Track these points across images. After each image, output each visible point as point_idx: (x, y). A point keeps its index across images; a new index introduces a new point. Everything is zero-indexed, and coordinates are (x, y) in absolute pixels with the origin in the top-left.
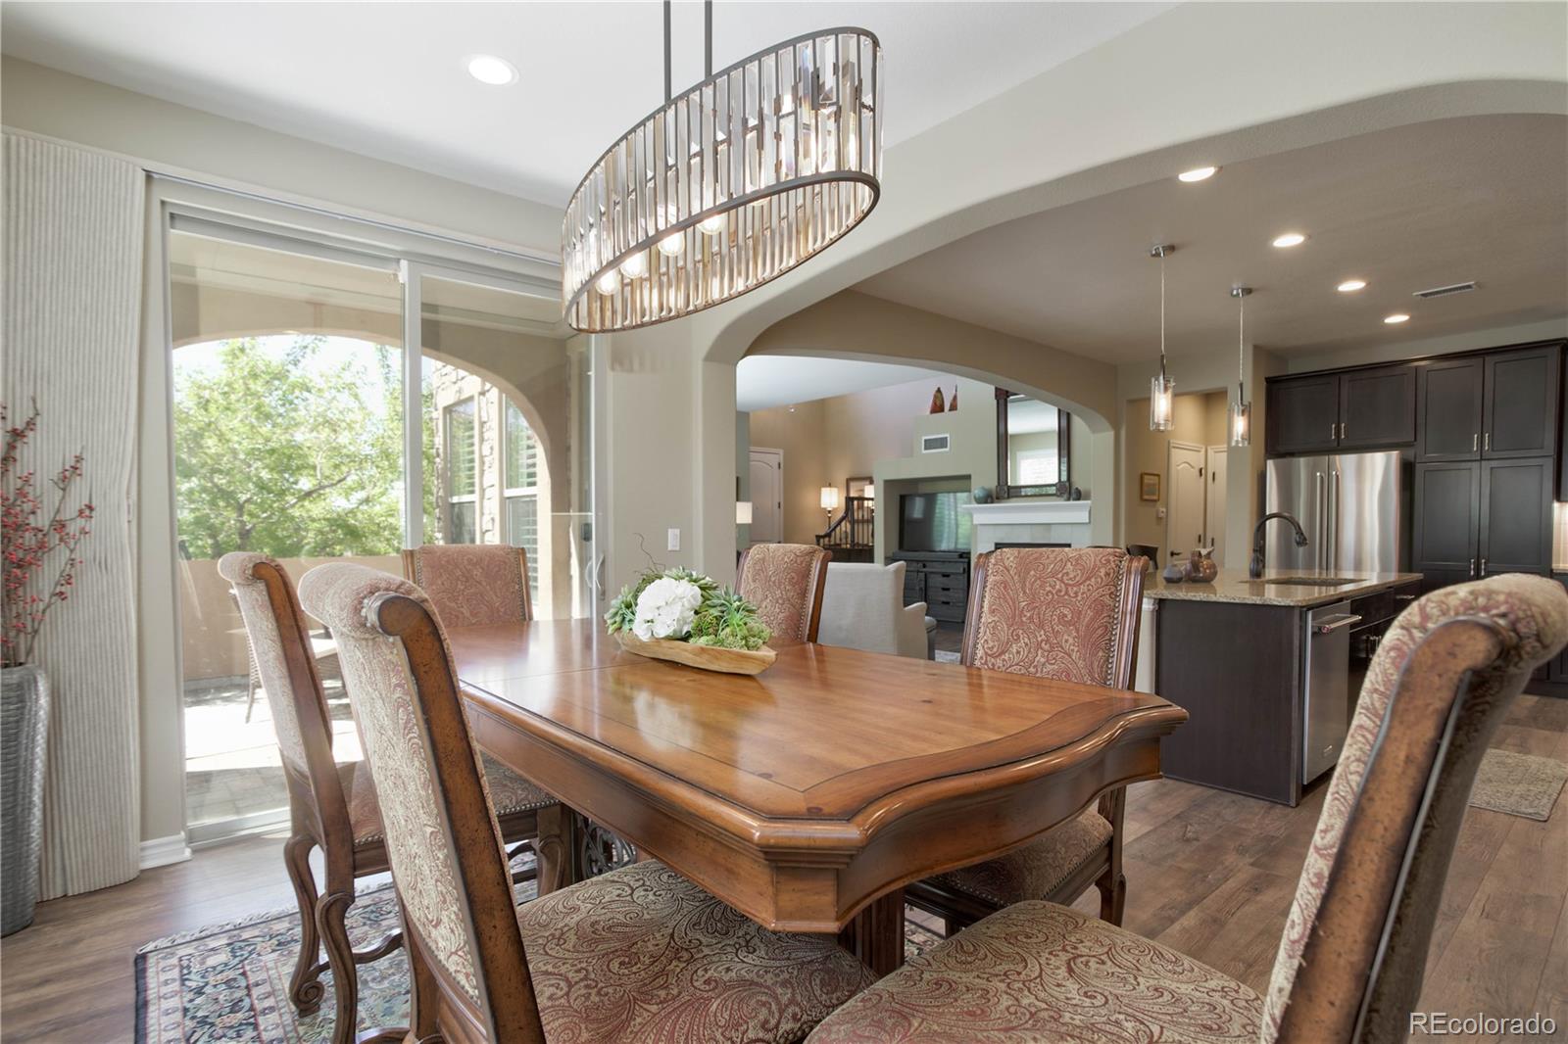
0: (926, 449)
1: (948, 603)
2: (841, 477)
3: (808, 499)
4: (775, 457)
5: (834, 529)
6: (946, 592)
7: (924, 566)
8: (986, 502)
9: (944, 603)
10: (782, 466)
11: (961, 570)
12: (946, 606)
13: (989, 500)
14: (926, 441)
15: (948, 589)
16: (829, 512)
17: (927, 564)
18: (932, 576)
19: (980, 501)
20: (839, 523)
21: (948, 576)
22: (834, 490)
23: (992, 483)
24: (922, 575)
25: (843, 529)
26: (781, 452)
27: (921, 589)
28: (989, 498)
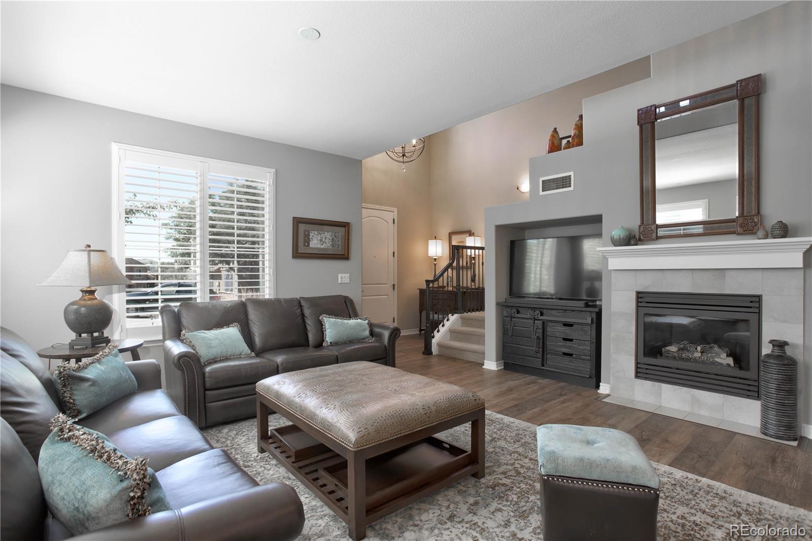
0: (543, 191)
1: (571, 355)
2: (444, 231)
3: (417, 250)
4: (390, 214)
5: (442, 274)
6: (568, 343)
7: (542, 314)
8: (628, 244)
9: (565, 354)
10: (396, 222)
11: (589, 321)
12: (567, 358)
13: (632, 242)
14: (543, 181)
15: (571, 340)
16: (435, 259)
17: (544, 311)
18: (550, 324)
19: (616, 243)
20: (446, 269)
21: (572, 325)
22: (439, 242)
23: (634, 222)
24: (539, 323)
25: (450, 275)
26: (395, 210)
27: (538, 338)
28: (630, 240)
